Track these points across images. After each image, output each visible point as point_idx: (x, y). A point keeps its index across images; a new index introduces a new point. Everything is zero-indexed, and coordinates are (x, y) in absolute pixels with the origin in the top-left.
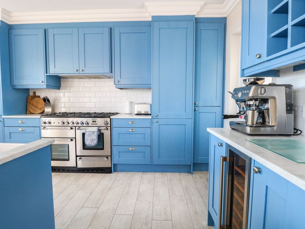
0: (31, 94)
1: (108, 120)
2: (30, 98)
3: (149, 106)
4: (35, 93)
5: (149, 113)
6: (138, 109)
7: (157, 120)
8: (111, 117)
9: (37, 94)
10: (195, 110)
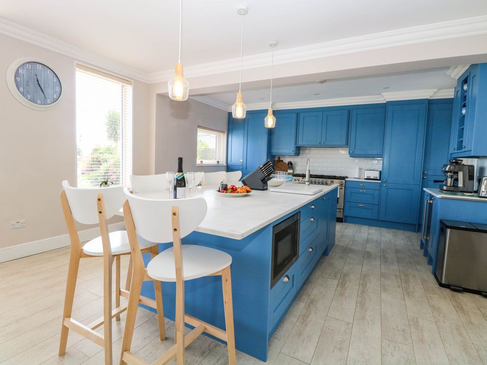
0: (276, 159)
1: (344, 181)
2: (276, 162)
3: (378, 172)
4: (279, 158)
5: (378, 178)
6: (367, 174)
7: (386, 184)
8: (346, 179)
9: (281, 159)
10: (423, 178)
